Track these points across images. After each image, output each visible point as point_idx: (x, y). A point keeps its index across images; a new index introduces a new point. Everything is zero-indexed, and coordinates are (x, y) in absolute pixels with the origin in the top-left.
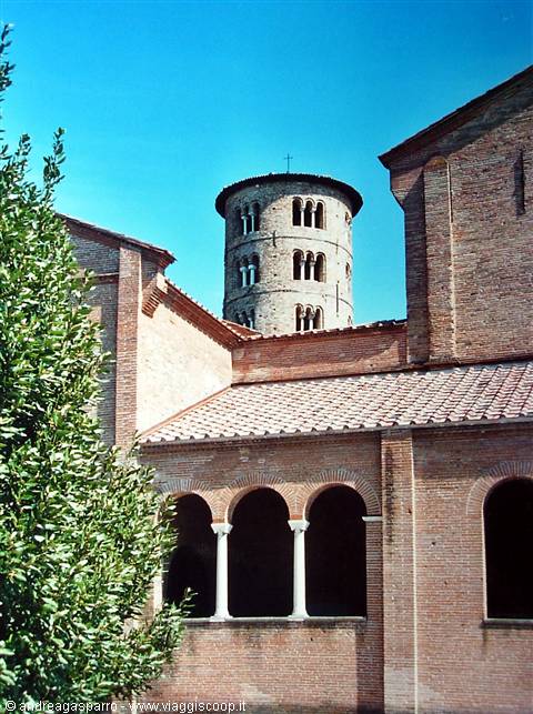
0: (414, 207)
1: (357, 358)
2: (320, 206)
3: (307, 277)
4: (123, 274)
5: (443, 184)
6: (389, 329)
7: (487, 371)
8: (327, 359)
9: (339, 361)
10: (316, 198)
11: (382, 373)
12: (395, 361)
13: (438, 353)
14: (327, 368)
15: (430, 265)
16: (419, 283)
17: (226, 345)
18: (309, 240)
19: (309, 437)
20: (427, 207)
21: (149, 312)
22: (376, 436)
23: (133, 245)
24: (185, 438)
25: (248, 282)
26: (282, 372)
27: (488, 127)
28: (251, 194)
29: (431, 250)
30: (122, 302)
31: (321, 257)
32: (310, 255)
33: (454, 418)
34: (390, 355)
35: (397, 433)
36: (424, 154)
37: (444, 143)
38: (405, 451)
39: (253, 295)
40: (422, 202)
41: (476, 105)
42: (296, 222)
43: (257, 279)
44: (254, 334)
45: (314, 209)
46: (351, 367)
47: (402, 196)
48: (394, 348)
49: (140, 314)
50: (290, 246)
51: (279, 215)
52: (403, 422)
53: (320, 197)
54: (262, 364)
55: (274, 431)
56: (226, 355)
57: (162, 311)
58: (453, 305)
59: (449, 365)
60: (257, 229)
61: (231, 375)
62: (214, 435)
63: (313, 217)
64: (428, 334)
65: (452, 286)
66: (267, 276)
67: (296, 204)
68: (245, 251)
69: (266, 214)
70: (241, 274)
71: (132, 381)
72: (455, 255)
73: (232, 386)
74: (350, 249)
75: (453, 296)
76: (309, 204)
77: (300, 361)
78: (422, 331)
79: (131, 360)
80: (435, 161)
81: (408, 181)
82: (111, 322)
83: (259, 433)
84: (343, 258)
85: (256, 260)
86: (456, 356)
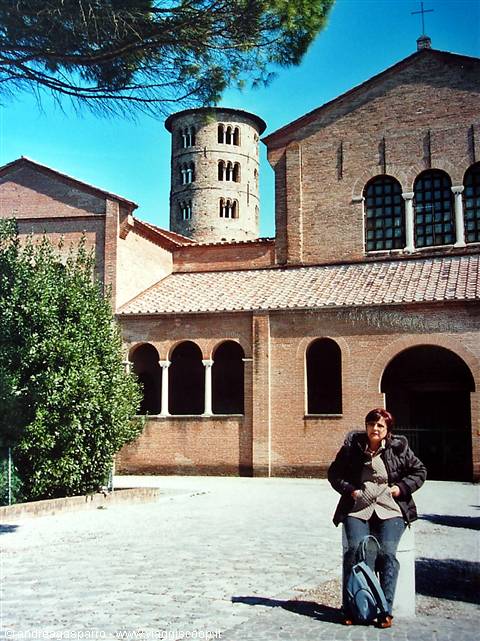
0: (281, 170)
1: (246, 259)
2: (237, 130)
3: (228, 179)
4: (108, 214)
5: (298, 158)
6: (265, 243)
7: (319, 271)
8: (228, 259)
9: (237, 260)
10: (234, 125)
11: (261, 269)
12: (268, 262)
13: (292, 259)
14: (229, 265)
15: (289, 207)
16: (282, 217)
17: (169, 250)
18: (229, 153)
19: (214, 313)
20: (288, 172)
21: (123, 237)
22: (250, 314)
23: (115, 199)
24: (144, 312)
25: (187, 181)
26: (202, 266)
27: (323, 126)
28: (190, 120)
29: (289, 198)
30: (107, 231)
31: (237, 165)
32: (230, 163)
33: (291, 306)
34: (265, 259)
35: (261, 312)
36: (286, 139)
37: (297, 134)
38: (266, 323)
39: (191, 191)
40: (285, 168)
41: (317, 112)
42: (220, 141)
43: (193, 180)
44: (186, 241)
45: (233, 132)
46: (243, 264)
47: (274, 164)
48: (268, 255)
49: (118, 239)
50: (216, 157)
51: (209, 135)
52: (264, 307)
53: (237, 123)
54: (190, 261)
55: (194, 310)
56: (169, 255)
57: (131, 235)
58: (301, 231)
59: (298, 266)
60: (193, 144)
61: (171, 267)
62: (161, 311)
63: (229, 137)
64: (287, 247)
65: (301, 219)
66: (200, 177)
67: (220, 128)
68: (184, 160)
69: (200, 135)
70: (182, 175)
71: (114, 277)
72: (302, 202)
73: (173, 273)
74: (257, 159)
75: (301, 226)
76: (229, 129)
77: (211, 260)
78: (284, 245)
79: (112, 266)
80: (293, 144)
81: (277, 155)
82: (101, 242)
83: (186, 310)
84: (252, 165)
85: (192, 166)
86: (302, 261)
